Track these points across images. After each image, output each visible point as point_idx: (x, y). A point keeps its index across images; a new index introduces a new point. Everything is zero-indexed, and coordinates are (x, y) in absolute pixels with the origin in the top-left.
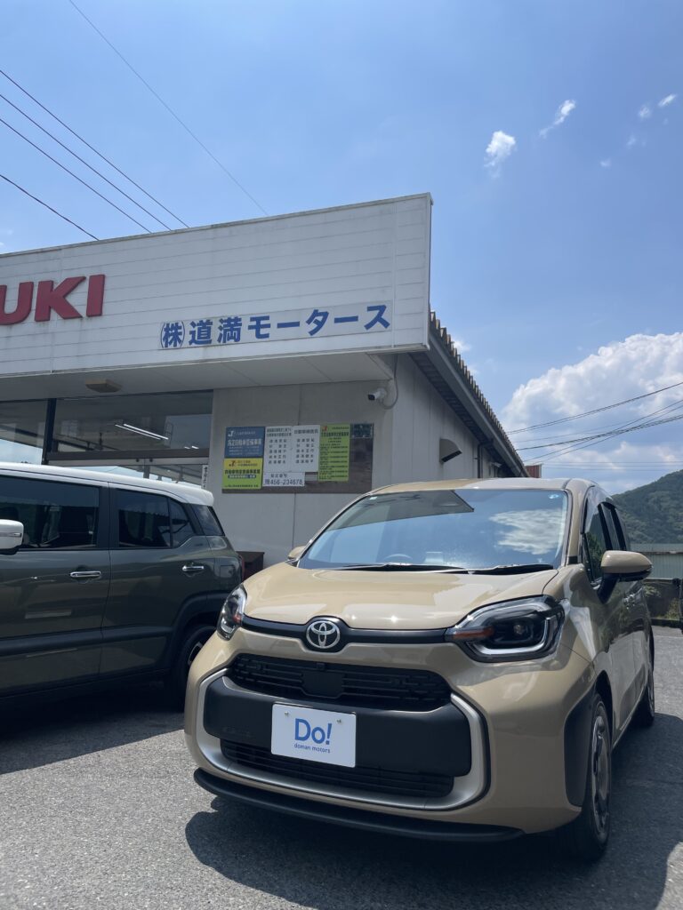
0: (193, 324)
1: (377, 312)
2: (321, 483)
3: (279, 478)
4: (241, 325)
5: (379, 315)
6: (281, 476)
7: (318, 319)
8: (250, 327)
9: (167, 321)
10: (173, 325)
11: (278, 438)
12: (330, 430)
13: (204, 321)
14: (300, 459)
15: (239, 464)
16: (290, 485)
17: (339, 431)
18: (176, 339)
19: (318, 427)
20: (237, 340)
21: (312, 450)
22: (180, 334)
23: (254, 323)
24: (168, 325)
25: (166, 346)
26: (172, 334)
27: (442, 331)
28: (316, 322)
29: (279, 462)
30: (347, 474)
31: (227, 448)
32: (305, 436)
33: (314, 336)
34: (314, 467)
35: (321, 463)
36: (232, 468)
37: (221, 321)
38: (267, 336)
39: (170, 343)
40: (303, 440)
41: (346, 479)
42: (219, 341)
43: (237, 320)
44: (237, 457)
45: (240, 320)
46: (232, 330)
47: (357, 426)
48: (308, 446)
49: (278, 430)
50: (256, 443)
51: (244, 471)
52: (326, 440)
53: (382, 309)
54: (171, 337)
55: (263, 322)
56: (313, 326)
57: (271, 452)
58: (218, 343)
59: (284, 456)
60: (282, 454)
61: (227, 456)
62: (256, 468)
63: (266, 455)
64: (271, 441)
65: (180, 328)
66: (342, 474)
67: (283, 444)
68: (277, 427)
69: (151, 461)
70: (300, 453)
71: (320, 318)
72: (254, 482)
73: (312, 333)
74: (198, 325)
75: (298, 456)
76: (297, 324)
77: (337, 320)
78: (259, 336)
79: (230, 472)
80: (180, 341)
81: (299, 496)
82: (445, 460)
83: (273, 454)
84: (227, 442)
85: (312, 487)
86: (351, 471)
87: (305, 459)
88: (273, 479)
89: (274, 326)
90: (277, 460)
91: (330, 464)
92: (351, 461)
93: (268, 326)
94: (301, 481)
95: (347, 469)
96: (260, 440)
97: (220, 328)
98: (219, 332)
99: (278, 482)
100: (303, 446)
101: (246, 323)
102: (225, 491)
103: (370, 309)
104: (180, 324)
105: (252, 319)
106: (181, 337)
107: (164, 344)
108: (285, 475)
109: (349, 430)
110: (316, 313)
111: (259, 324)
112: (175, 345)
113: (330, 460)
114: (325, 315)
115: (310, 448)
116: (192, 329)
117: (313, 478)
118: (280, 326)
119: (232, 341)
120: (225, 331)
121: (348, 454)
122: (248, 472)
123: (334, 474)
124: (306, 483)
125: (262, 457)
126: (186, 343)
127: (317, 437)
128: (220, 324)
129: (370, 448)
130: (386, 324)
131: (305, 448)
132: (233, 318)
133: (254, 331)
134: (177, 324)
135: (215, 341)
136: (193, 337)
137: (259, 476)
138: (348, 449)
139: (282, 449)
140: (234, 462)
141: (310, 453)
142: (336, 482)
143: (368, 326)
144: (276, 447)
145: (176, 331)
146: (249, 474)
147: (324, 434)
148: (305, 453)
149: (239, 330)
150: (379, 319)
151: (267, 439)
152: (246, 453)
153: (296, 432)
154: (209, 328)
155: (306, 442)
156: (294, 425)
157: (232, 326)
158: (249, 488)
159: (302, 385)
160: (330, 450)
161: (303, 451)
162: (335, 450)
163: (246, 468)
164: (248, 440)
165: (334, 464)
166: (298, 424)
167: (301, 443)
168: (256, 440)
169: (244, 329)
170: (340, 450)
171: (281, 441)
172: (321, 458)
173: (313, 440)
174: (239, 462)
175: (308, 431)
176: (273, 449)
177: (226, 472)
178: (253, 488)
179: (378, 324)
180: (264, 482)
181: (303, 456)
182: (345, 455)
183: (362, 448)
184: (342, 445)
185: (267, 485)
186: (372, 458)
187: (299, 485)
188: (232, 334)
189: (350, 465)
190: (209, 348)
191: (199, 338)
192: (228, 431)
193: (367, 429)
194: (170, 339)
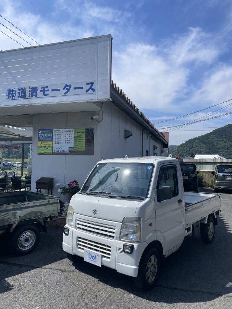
0: (19, 90)
1: (91, 85)
2: (74, 151)
3: (59, 149)
4: (37, 90)
5: (91, 87)
6: (60, 148)
7: (67, 87)
8: (41, 91)
9: (9, 88)
11: (58, 134)
12: (78, 131)
13: (23, 88)
14: (67, 142)
15: (44, 144)
16: (63, 152)
17: (81, 131)
18: (13, 96)
19: (73, 130)
20: (36, 96)
22: (14, 93)
23: (43, 89)
24: (9, 90)
25: (9, 99)
27: (120, 91)
28: (67, 89)
29: (59, 143)
30: (84, 148)
31: (39, 137)
32: (68, 133)
33: (66, 95)
34: (72, 145)
35: (74, 143)
36: (41, 145)
37: (30, 88)
38: (48, 95)
41: (84, 150)
42: (29, 96)
43: (36, 88)
44: (43, 141)
45: (37, 88)
46: (34, 92)
47: (88, 129)
48: (69, 137)
49: (57, 130)
50: (50, 136)
51: (46, 146)
52: (76, 135)
53: (92, 84)
54: (11, 95)
55: (46, 89)
56: (66, 91)
57: (55, 139)
58: (29, 97)
59: (61, 141)
60: (60, 140)
61: (39, 141)
62: (50, 145)
63: (54, 140)
64: (56, 135)
65: (14, 91)
66: (82, 147)
67: (60, 136)
68: (58, 129)
69: (11, 142)
70: (67, 140)
71: (68, 87)
72: (50, 151)
73: (65, 93)
74: (21, 90)
75: (66, 141)
76: (59, 90)
77: (75, 88)
78: (44, 95)
79: (40, 147)
81: (67, 156)
82: (127, 138)
83: (56, 140)
84: (39, 135)
85: (72, 152)
86: (86, 146)
88: (57, 150)
89: (50, 91)
91: (78, 144)
92: (86, 143)
94: (67, 151)
95: (84, 146)
96: (51, 134)
97: (29, 91)
98: (29, 93)
99: (59, 151)
100: (68, 137)
101: (39, 89)
102: (39, 154)
103: (88, 84)
105: (42, 88)
106: (14, 95)
107: (8, 97)
109: (85, 131)
110: (66, 85)
111: (44, 89)
112: (12, 98)
113: (78, 142)
114: (70, 86)
115: (70, 138)
116: (19, 92)
117: (72, 149)
118: (53, 90)
119: (34, 97)
120: (31, 92)
121: (84, 140)
123: (79, 148)
124: (69, 151)
125: (52, 141)
126: (16, 98)
127: (73, 133)
128: (29, 90)
129: (93, 138)
130: (94, 90)
132: (34, 87)
133: (42, 92)
134: (13, 89)
135: (28, 97)
136: (19, 95)
137: (51, 148)
138: (84, 138)
139: (60, 138)
140: (42, 143)
141: (70, 140)
142: (80, 151)
143: (87, 91)
144: (57, 137)
145: (12, 92)
147: (76, 132)
148: (68, 140)
149: (37, 92)
150: (91, 88)
151: (54, 134)
152: (46, 139)
153: (65, 131)
154: (25, 91)
155: (69, 136)
156: (63, 129)
157: (34, 90)
158: (47, 153)
159: (66, 112)
160: (78, 138)
161: (68, 139)
162: (80, 138)
163: (46, 145)
164: (47, 134)
165: (80, 144)
166: (66, 128)
167: (67, 136)
168: (50, 134)
169: (39, 92)
170: (81, 138)
171: (59, 135)
172: (74, 142)
173: (71, 135)
174: (44, 143)
175: (69, 131)
176: (56, 138)
177: (39, 147)
178: (49, 153)
179: (91, 90)
180: (53, 151)
181: (68, 141)
182: (83, 140)
183: (90, 138)
184: (82, 136)
185: (54, 152)
186: (93, 142)
187: (66, 152)
188: (34, 94)
189: (85, 144)
190: (25, 100)
191: (21, 95)
192: (39, 131)
193: (92, 130)
194: (10, 96)
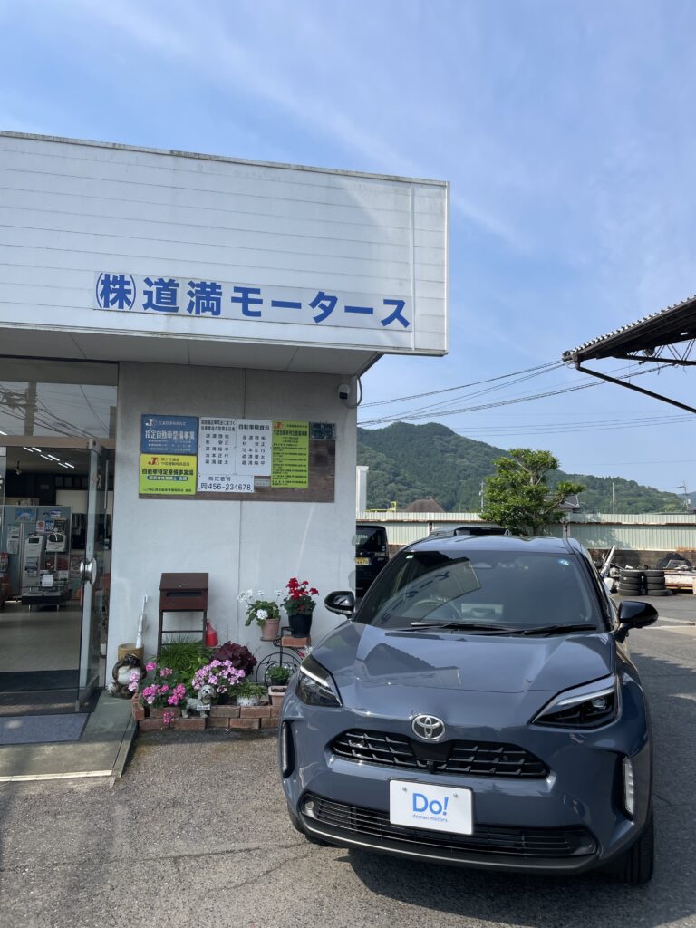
0: (148, 281)
1: (396, 306)
2: (273, 489)
3: (220, 482)
4: (220, 294)
5: (398, 312)
6: (223, 479)
7: (325, 304)
8: (234, 300)
9: (106, 270)
10: (115, 278)
11: (217, 433)
12: (284, 428)
13: (166, 280)
14: (247, 460)
15: (163, 462)
16: (234, 491)
17: (295, 429)
18: (122, 299)
19: (269, 423)
20: (217, 313)
21: (263, 450)
22: (129, 292)
23: (240, 295)
24: (107, 276)
25: (106, 305)
26: (114, 290)
28: (322, 307)
29: (220, 462)
30: (306, 480)
31: (144, 441)
32: (254, 432)
33: (320, 323)
34: (266, 470)
35: (274, 466)
36: (152, 467)
37: (192, 284)
38: (258, 314)
39: (113, 302)
40: (251, 438)
41: (305, 486)
42: (190, 309)
43: (214, 286)
44: (159, 453)
45: (219, 287)
46: (208, 299)
47: (317, 425)
48: (257, 444)
49: (216, 422)
50: (187, 436)
51: (171, 472)
52: (280, 439)
53: (400, 304)
54: (114, 295)
55: (251, 296)
56: (319, 311)
57: (208, 449)
58: (188, 313)
59: (227, 455)
60: (224, 452)
61: (145, 449)
62: (189, 468)
63: (202, 453)
64: (208, 436)
65: (128, 283)
66: (300, 477)
67: (224, 439)
68: (217, 419)
70: (248, 453)
71: (327, 303)
72: (187, 486)
73: (318, 319)
74: (156, 284)
75: (244, 456)
76: (298, 306)
77: (348, 309)
78: (246, 312)
79: (149, 471)
80: (129, 303)
81: (246, 504)
83: (211, 452)
85: (263, 493)
86: (311, 476)
87: (253, 460)
88: (213, 482)
89: (267, 303)
90: (217, 459)
91: (285, 468)
92: (311, 465)
94: (249, 486)
95: (305, 473)
96: (192, 434)
97: (191, 294)
98: (189, 298)
99: (219, 486)
100: (250, 444)
101: (227, 294)
103: (387, 302)
104: (127, 278)
105: (237, 290)
106: (130, 297)
107: (102, 302)
108: (229, 479)
109: (307, 429)
110: (321, 296)
111: (246, 297)
112: (121, 306)
113: (285, 462)
114: (334, 300)
115: (260, 447)
116: (148, 288)
117: (264, 483)
118: (275, 304)
119: (209, 314)
120: (198, 299)
121: (307, 457)
122: (176, 472)
123: (289, 479)
124: (256, 488)
125: (196, 454)
126: (138, 306)
127: (269, 434)
128: (190, 288)
129: (332, 451)
130: (406, 323)
131: (253, 447)
132: (209, 283)
133: (240, 305)
134: (122, 277)
135: (183, 310)
136: (150, 299)
137: (192, 478)
138: (307, 452)
139: (223, 446)
140: (155, 459)
141: (260, 454)
142: (293, 489)
143: (386, 322)
144: (214, 442)
145: (122, 287)
146: (178, 474)
147: (277, 431)
148: (254, 454)
149: (218, 301)
150: (397, 315)
151: (202, 433)
152: (172, 449)
153: (241, 427)
154: (174, 292)
155: (254, 441)
156: (237, 418)
157: (208, 293)
158: (178, 493)
159: (245, 369)
160: (285, 451)
161: (251, 450)
162: (292, 451)
163: (173, 468)
164: (175, 432)
165: (291, 468)
166: (244, 418)
167: (248, 440)
168: (186, 433)
169: (225, 300)
170: (297, 451)
171: (221, 436)
172: (274, 460)
173: (263, 438)
174: (163, 459)
175: (257, 427)
176: (211, 446)
177: (144, 471)
178: (184, 493)
179: (396, 322)
180: (199, 486)
181: (251, 456)
182: (303, 457)
183: (323, 450)
184: (299, 445)
185: (203, 490)
186: (334, 463)
187: (246, 491)
188: (208, 304)
189: (310, 470)
190: (174, 318)
191: (158, 302)
192: (145, 418)
193: (330, 429)
194: (112, 296)
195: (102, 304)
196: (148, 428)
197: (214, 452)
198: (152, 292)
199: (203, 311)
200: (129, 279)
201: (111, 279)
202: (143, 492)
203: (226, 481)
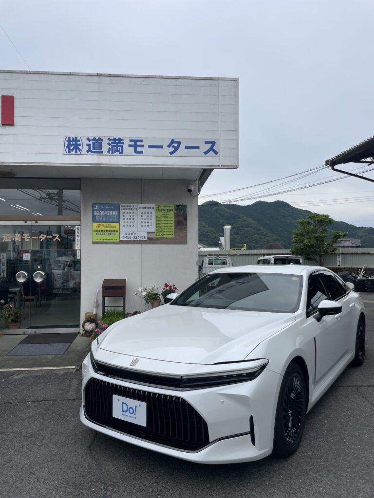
0: (88, 139)
1: (211, 145)
2: (157, 238)
3: (131, 235)
4: (123, 143)
5: (212, 147)
7: (175, 145)
8: (130, 146)
9: (69, 135)
10: (73, 138)
11: (129, 211)
12: (162, 208)
13: (97, 138)
14: (144, 224)
15: (103, 226)
16: (138, 239)
17: (167, 208)
18: (77, 148)
19: (154, 206)
20: (122, 153)
21: (151, 219)
22: (80, 145)
23: (132, 143)
24: (69, 138)
25: (69, 152)
26: (73, 145)
28: (174, 147)
29: (130, 226)
30: (173, 233)
31: (94, 216)
32: (146, 211)
33: (173, 155)
34: (153, 229)
35: (157, 227)
36: (98, 229)
37: (109, 139)
38: (142, 152)
39: (72, 150)
40: (145, 213)
41: (173, 236)
42: (109, 152)
43: (120, 140)
44: (101, 222)
45: (123, 140)
46: (117, 146)
47: (178, 206)
50: (114, 213)
51: (107, 231)
52: (159, 213)
53: (213, 143)
54: (73, 147)
55: (138, 143)
56: (172, 149)
57: (124, 219)
58: (108, 154)
59: (133, 222)
60: (132, 221)
61: (94, 220)
62: (115, 229)
63: (121, 221)
64: (124, 213)
65: (79, 141)
66: (170, 231)
67: (132, 215)
68: (128, 205)
69: (36, 222)
71: (176, 145)
72: (115, 238)
73: (171, 153)
74: (92, 140)
75: (142, 223)
76: (161, 147)
77: (187, 147)
78: (136, 151)
79: (97, 231)
80: (80, 150)
81: (143, 245)
83: (126, 221)
85: (151, 240)
86: (175, 232)
87: (147, 224)
88: (127, 235)
90: (129, 224)
91: (162, 228)
92: (175, 226)
93: (142, 146)
94: (145, 237)
95: (172, 230)
96: (117, 212)
97: (109, 144)
98: (108, 146)
99: (130, 237)
100: (145, 216)
101: (126, 143)
103: (206, 143)
104: (79, 138)
105: (131, 141)
106: (80, 147)
107: (67, 150)
108: (135, 234)
109: (173, 208)
110: (173, 141)
111: (136, 144)
112: (76, 152)
113: (162, 225)
114: (179, 143)
115: (149, 218)
116: (88, 143)
117: (152, 236)
118: (150, 147)
119: (118, 153)
120: (113, 146)
121: (173, 222)
122: (110, 231)
123: (164, 233)
124: (148, 238)
125: (119, 222)
126: (84, 152)
127: (154, 211)
128: (108, 141)
129: (186, 219)
130: (216, 153)
131: (146, 218)
132: (117, 138)
133: (133, 148)
134: (76, 138)
135: (105, 152)
136: (90, 148)
137: (117, 234)
138: (173, 219)
139: (132, 218)
140: (99, 225)
141: (150, 221)
142: (166, 238)
143: (206, 153)
144: (127, 216)
145: (76, 143)
146: (110, 232)
147: (158, 210)
148: (147, 221)
149: (122, 147)
150: (211, 149)
151: (121, 212)
152: (107, 220)
153: (140, 208)
154: (101, 143)
155: (147, 215)
156: (138, 204)
157: (117, 143)
158: (111, 241)
159: (141, 179)
160: (162, 219)
161: (145, 219)
162: (166, 219)
163: (108, 229)
164: (108, 212)
165: (165, 228)
166: (141, 203)
167: (143, 215)
168: (114, 212)
169: (126, 146)
170: (168, 219)
171: (130, 213)
172: (157, 224)
173: (151, 213)
174: (103, 225)
175: (148, 208)
176: (126, 218)
177: (95, 231)
178: (114, 241)
179: (211, 152)
180: (121, 238)
181: (145, 222)
182: (171, 222)
183: (181, 218)
184: (169, 216)
185: (123, 239)
186: (186, 224)
187: (143, 239)
188: (117, 149)
189: (175, 228)
190: (101, 156)
191: (94, 149)
192: (94, 205)
193: (184, 208)
194: (72, 147)
195: (67, 152)
196: (96, 210)
197: (127, 221)
198: (90, 144)
199: (115, 152)
200: (80, 139)
201: (71, 139)
202: (94, 241)
203: (134, 235)
